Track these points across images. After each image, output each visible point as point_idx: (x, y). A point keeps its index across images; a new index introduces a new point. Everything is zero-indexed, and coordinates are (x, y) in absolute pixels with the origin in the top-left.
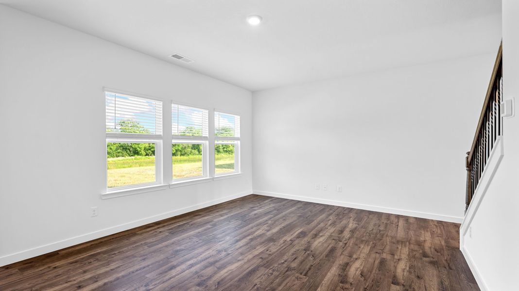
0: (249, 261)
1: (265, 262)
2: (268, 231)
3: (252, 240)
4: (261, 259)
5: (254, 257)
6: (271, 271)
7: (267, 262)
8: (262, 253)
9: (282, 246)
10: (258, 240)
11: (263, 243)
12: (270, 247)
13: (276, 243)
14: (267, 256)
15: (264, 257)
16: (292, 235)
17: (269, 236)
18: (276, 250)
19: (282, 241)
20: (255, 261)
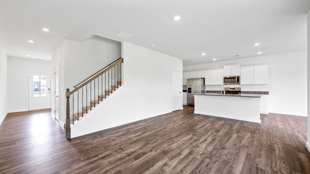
0: (179, 140)
1: (171, 139)
2: (166, 164)
3: (180, 154)
4: (174, 140)
5: (177, 142)
6: (170, 136)
7: (170, 139)
8: (173, 144)
9: (160, 147)
10: (175, 154)
11: (171, 150)
12: (168, 147)
13: (163, 150)
14: (170, 142)
15: (172, 142)
16: (147, 157)
17: (166, 157)
18: (165, 145)
19: (159, 151)
20: (177, 140)
